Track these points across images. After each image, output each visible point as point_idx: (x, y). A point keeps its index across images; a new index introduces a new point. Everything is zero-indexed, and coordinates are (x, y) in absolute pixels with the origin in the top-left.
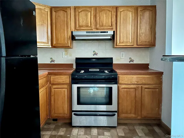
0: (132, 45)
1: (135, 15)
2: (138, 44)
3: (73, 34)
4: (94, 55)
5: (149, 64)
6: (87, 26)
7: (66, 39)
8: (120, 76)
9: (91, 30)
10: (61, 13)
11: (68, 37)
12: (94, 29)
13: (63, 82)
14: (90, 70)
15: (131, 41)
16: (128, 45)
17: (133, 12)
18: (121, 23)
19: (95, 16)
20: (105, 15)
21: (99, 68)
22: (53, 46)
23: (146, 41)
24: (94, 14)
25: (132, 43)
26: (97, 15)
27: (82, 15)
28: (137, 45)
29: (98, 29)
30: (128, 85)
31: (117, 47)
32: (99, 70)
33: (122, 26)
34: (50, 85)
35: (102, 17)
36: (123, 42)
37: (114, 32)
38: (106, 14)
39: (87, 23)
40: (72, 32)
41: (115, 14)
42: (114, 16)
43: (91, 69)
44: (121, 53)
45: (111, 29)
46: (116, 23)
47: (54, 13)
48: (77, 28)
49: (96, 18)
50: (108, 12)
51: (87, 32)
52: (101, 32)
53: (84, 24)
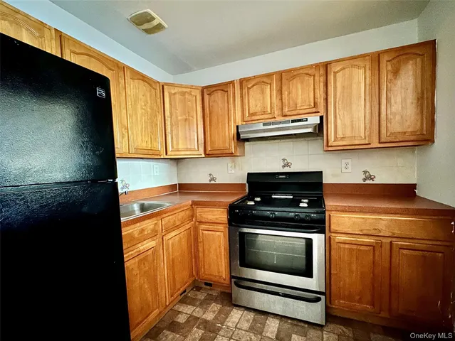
0: (367, 142)
1: (372, 75)
2: (382, 140)
3: (239, 131)
4: (284, 167)
5: (416, 184)
6: (264, 113)
7: (228, 141)
8: (333, 214)
9: (273, 120)
10: (218, 96)
11: (231, 136)
12: (278, 115)
13: (216, 219)
14: (273, 197)
15: (362, 135)
16: (357, 143)
17: (367, 69)
18: (338, 96)
19: (280, 92)
20: (299, 86)
21: (292, 194)
22: (207, 155)
23: (405, 133)
24: (278, 88)
25: (367, 139)
26: (284, 88)
27: (255, 93)
28: (380, 143)
29: (286, 116)
30: (354, 236)
31: (330, 149)
32: (292, 197)
33: (340, 103)
34: (197, 223)
35: (294, 91)
36: (342, 139)
37: (321, 118)
38: (302, 83)
39: (265, 107)
40: (237, 127)
41: (322, 79)
42: (322, 84)
43: (275, 194)
44: (344, 161)
45: (315, 112)
46: (326, 100)
47: (206, 97)
48: (246, 119)
49: (281, 94)
50: (306, 78)
51: (264, 125)
52: (293, 121)
53: (259, 109)
